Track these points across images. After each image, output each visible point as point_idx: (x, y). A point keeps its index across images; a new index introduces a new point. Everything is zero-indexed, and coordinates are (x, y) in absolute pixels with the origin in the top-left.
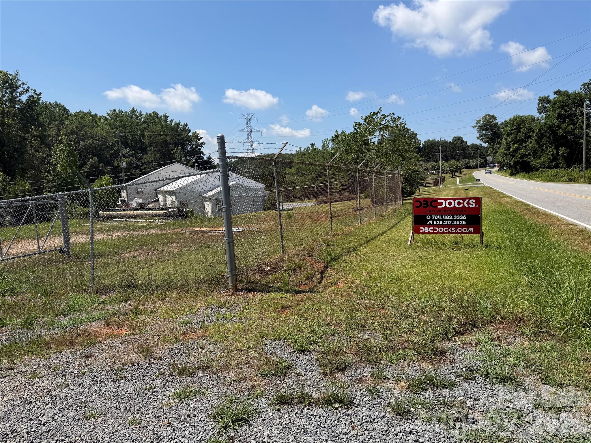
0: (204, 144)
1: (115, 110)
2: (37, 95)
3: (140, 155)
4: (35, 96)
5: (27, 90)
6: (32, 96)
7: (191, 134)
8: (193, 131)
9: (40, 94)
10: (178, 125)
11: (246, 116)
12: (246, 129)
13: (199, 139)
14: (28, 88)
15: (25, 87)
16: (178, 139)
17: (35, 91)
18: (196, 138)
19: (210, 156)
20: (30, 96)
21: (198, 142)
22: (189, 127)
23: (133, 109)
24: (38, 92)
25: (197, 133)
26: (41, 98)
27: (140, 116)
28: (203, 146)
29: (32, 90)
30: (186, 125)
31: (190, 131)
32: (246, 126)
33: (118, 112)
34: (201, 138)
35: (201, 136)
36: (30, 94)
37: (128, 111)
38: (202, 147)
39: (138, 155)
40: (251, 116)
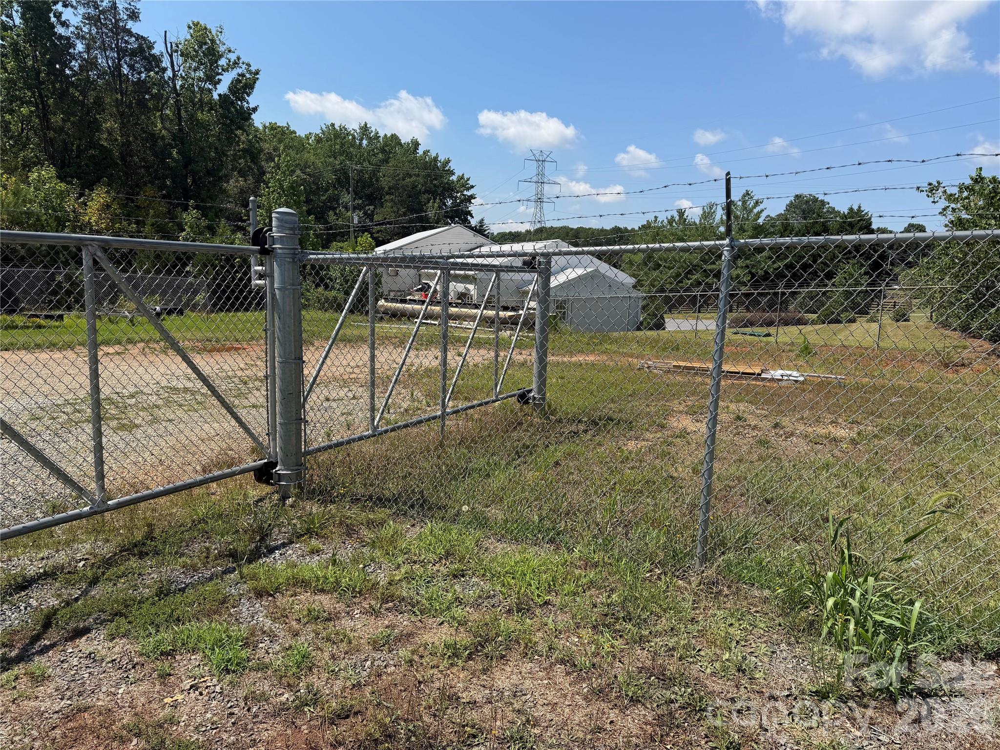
0: (475, 198)
1: (333, 125)
2: (251, 73)
3: (372, 207)
4: (248, 76)
5: (236, 63)
6: (243, 75)
7: (454, 178)
8: (458, 173)
9: (257, 73)
10: (436, 159)
11: (537, 155)
12: (535, 179)
13: (468, 189)
14: (239, 58)
15: (233, 57)
16: (435, 185)
17: (249, 65)
18: (463, 186)
19: (482, 220)
20: (239, 75)
21: (465, 193)
22: (452, 166)
23: (366, 124)
24: (253, 69)
25: (466, 177)
26: (258, 79)
27: (375, 139)
28: (473, 201)
29: (243, 63)
30: (448, 162)
31: (452, 173)
32: (535, 172)
33: (338, 128)
34: (472, 187)
35: (471, 183)
36: (240, 71)
37: (357, 128)
38: (470, 203)
39: (367, 208)
40: (545, 156)
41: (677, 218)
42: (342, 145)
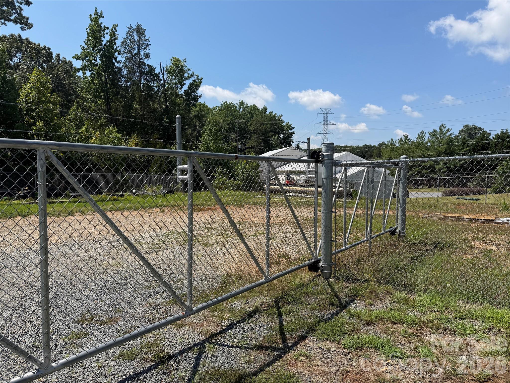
0: (295, 133)
1: (226, 102)
2: (198, 79)
3: (245, 140)
4: (197, 81)
5: (192, 75)
6: (195, 81)
7: (284, 124)
8: (286, 122)
9: (201, 79)
10: (275, 116)
11: (324, 111)
12: (323, 122)
13: (291, 129)
14: (193, 73)
15: (190, 72)
16: (275, 128)
17: (198, 76)
18: (289, 128)
19: (298, 144)
20: (193, 81)
21: (290, 131)
22: (283, 118)
23: (242, 101)
24: (200, 77)
25: (290, 124)
26: (202, 82)
27: (246, 108)
28: (293, 135)
29: (195, 75)
30: (281, 116)
31: (283, 122)
32: (323, 119)
33: (229, 103)
34: (293, 128)
35: (292, 126)
36: (193, 79)
37: (238, 103)
38: (292, 136)
39: (243, 140)
40: (328, 111)
41: (404, 139)
42: (231, 111)
